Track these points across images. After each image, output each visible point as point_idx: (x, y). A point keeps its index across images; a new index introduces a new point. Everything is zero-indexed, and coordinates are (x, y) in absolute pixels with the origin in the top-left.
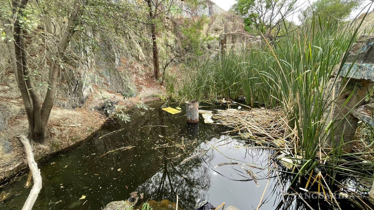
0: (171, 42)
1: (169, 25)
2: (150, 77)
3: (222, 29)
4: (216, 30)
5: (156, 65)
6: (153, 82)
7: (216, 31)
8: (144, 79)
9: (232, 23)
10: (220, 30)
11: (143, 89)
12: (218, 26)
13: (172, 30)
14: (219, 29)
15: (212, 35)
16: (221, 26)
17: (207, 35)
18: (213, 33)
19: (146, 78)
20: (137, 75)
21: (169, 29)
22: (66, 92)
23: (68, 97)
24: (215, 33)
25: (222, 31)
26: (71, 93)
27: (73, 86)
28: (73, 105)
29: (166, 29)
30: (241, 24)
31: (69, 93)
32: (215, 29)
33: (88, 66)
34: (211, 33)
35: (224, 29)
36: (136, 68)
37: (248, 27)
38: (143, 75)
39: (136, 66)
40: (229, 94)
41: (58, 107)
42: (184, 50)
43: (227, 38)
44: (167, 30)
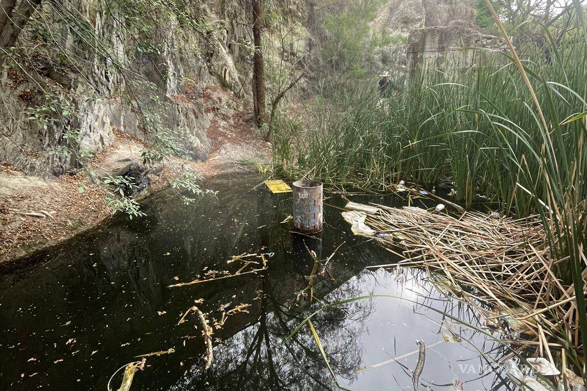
0: (300, 46)
1: (298, 7)
2: (243, 121)
3: (420, 20)
4: (406, 21)
5: (257, 94)
6: (250, 132)
7: (406, 23)
8: (231, 125)
9: (447, 7)
10: (414, 21)
11: (224, 145)
12: (412, 13)
13: (304, 19)
14: (413, 19)
15: (394, 34)
16: (418, 12)
17: (384, 32)
18: (397, 28)
19: (235, 123)
20: (216, 115)
21: (297, 17)
22: (41, 140)
23: (46, 150)
24: (402, 28)
25: (419, 24)
26: (53, 143)
27: (57, 127)
28: (55, 169)
29: (292, 16)
30: (469, 9)
31: (47, 143)
32: (403, 18)
33: (108, 88)
34: (392, 28)
35: (424, 20)
36: (215, 99)
37: (486, 19)
38: (228, 115)
39: (215, 96)
40: (417, 172)
41: (20, 170)
42: (329, 66)
43: (428, 39)
44: (292, 20)
